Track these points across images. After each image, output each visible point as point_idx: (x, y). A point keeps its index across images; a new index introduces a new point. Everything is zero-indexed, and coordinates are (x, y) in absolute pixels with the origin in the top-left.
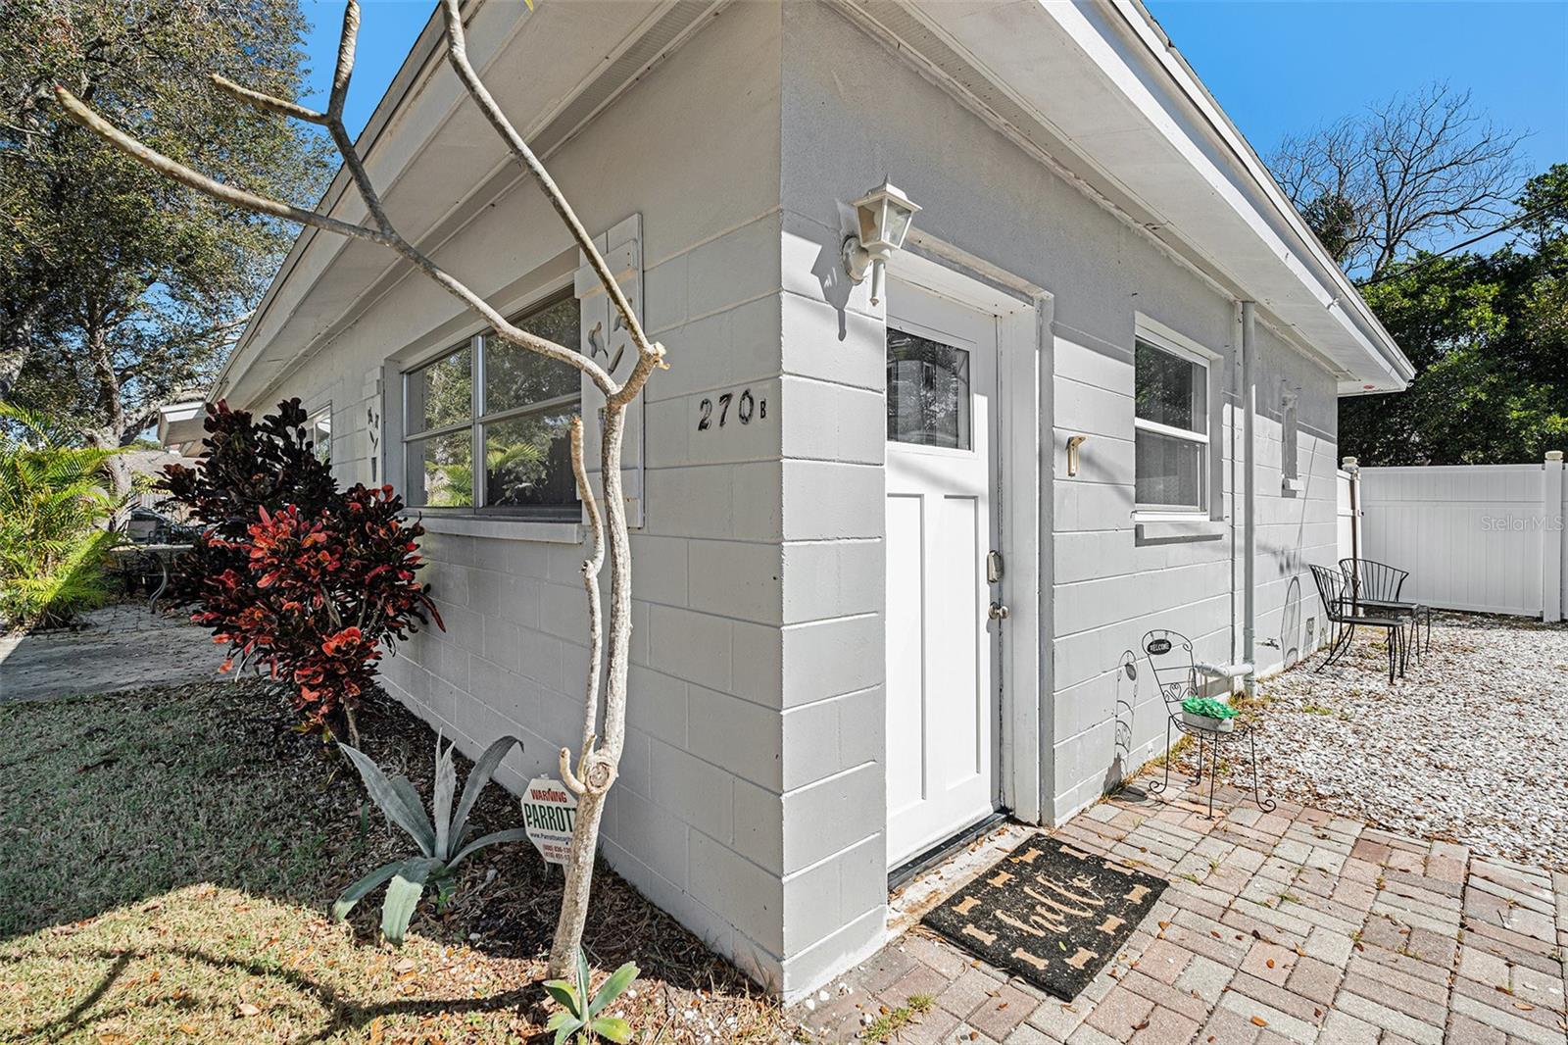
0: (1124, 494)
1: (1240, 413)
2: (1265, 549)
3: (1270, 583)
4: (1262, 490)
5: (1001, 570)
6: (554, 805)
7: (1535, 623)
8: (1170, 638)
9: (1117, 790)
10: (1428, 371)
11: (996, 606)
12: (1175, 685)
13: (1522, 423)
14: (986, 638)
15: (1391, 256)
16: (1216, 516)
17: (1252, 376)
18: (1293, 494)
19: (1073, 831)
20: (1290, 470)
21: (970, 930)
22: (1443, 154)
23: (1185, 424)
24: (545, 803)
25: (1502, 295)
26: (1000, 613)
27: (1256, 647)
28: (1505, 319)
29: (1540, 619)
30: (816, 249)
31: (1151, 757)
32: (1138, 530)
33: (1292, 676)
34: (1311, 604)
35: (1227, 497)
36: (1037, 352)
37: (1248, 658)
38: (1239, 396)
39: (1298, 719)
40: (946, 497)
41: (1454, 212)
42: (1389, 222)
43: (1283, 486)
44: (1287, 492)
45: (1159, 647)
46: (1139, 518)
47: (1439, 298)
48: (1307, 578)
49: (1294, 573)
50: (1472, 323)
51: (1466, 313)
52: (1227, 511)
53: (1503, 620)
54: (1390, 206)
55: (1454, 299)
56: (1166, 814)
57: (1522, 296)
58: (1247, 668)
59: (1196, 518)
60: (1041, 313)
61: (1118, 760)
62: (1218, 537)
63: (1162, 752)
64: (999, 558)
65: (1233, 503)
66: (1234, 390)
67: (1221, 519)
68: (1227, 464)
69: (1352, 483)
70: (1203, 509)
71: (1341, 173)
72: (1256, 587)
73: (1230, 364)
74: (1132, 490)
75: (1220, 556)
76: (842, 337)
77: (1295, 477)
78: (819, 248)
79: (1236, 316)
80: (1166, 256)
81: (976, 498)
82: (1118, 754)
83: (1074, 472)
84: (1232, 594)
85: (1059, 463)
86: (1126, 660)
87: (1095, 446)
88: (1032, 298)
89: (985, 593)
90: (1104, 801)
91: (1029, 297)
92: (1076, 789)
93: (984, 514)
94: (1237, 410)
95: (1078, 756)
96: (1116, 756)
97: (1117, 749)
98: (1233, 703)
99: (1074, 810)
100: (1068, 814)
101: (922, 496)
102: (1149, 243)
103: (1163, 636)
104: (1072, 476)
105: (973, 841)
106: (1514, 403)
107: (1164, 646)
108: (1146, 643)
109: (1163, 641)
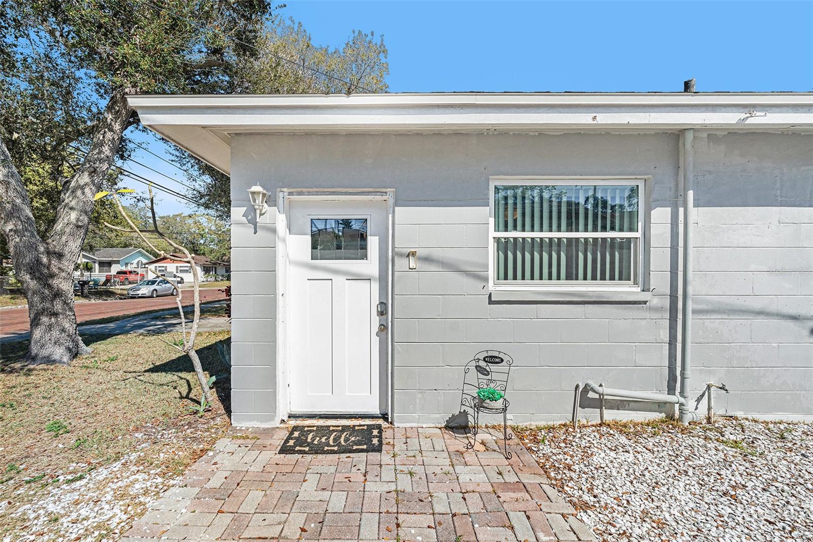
1: (683, 212)
8: (502, 356)
14: (375, 340)
16: (646, 287)
30: (244, 209)
32: (490, 295)
36: (391, 216)
40: (346, 279)
45: (493, 360)
52: (658, 284)
64: (386, 305)
65: (669, 279)
66: (678, 196)
67: (649, 291)
68: (658, 250)
70: (636, 283)
76: (256, 232)
78: (246, 208)
79: (681, 142)
80: (537, 134)
81: (370, 279)
82: (465, 411)
83: (415, 267)
84: (670, 344)
85: (401, 263)
86: (474, 363)
87: (437, 253)
88: (386, 193)
89: (376, 320)
90: (440, 428)
91: (383, 192)
92: (416, 415)
93: (376, 286)
94: (681, 210)
95: (418, 400)
96: (462, 411)
97: (463, 408)
98: (663, 422)
99: (413, 424)
100: (407, 424)
101: (331, 280)
102: (511, 133)
103: (496, 354)
104: (412, 269)
105: (355, 418)
107: (497, 360)
108: (481, 356)
109: (496, 357)
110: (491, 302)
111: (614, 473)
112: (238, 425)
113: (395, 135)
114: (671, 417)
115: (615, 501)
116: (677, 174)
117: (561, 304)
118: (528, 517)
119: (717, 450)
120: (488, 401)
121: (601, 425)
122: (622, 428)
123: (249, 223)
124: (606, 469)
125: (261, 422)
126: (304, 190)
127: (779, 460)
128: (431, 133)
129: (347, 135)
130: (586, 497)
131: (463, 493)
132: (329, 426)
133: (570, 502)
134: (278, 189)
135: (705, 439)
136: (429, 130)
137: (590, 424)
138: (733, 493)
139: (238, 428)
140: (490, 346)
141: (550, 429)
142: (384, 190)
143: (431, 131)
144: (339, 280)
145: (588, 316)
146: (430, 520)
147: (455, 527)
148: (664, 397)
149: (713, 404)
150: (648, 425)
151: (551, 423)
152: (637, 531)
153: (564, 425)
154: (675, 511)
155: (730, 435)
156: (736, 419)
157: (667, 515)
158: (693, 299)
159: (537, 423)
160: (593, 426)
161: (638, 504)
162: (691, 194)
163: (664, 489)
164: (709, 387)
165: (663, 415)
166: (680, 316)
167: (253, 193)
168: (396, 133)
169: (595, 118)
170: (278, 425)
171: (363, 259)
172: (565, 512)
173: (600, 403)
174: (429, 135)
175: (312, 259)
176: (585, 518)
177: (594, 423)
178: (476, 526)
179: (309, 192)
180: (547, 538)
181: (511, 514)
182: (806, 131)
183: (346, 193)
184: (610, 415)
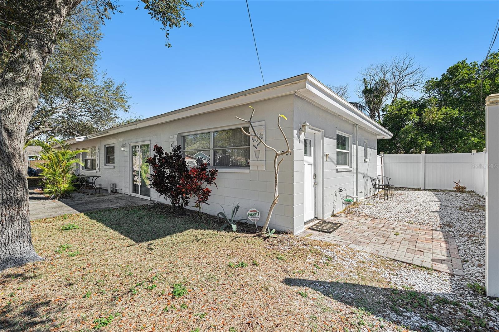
0: (334, 163)
1: (355, 146)
2: (360, 173)
3: (361, 181)
4: (360, 161)
5: (315, 177)
6: (254, 212)
7: (419, 190)
8: (342, 189)
9: (334, 215)
11: (315, 183)
12: (343, 197)
13: (422, 143)
14: (313, 188)
15: (396, 97)
17: (358, 139)
18: (367, 162)
19: (327, 220)
20: (366, 156)
21: (315, 229)
22: (409, 71)
23: (345, 149)
24: (252, 212)
25: (418, 111)
26: (315, 184)
27: (358, 193)
28: (419, 117)
29: (421, 189)
30: (297, 131)
31: (339, 211)
32: (337, 170)
33: (366, 200)
34: (370, 185)
35: (353, 163)
37: (357, 195)
38: (355, 143)
39: (366, 206)
40: (308, 165)
41: (412, 86)
42: (396, 88)
44: (365, 161)
45: (340, 191)
46: (337, 167)
47: (404, 111)
48: (369, 179)
49: (366, 178)
50: (411, 118)
51: (410, 116)
52: (353, 166)
53: (413, 189)
54: (396, 83)
55: (408, 112)
56: (342, 218)
57: (422, 112)
58: (357, 196)
59: (347, 167)
60: (322, 133)
61: (334, 210)
62: (351, 171)
63: (341, 211)
64: (315, 175)
65: (354, 164)
66: (354, 142)
67: (352, 167)
68: (353, 156)
69: (382, 158)
70: (348, 165)
71: (384, 75)
72: (358, 181)
73: (354, 137)
74: (336, 163)
75: (351, 174)
76: (299, 143)
77: (367, 158)
79: (355, 127)
81: (312, 165)
85: (325, 159)
86: (335, 193)
88: (321, 131)
89: (313, 181)
92: (327, 214)
95: (328, 208)
100: (326, 218)
104: (327, 161)
106: (420, 138)
108: (338, 190)
110: (337, 172)
112: (296, 234)
123: (298, 138)
125: (301, 230)
166: (355, 174)
170: (304, 230)
171: (310, 156)
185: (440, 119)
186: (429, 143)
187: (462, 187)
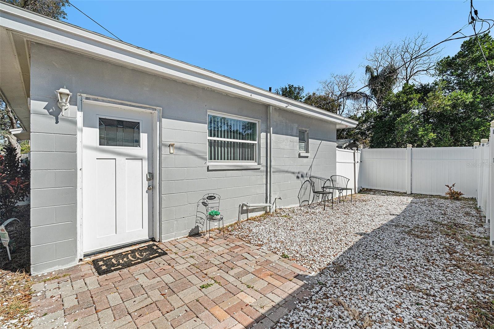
5: (152, 177)
7: (404, 194)
10: (397, 120)
11: (150, 186)
12: (212, 208)
13: (422, 135)
14: (146, 195)
16: (259, 163)
17: (271, 125)
18: (306, 157)
24: (2, 232)
29: (406, 193)
30: (45, 103)
32: (208, 167)
35: (263, 158)
36: (158, 123)
37: (270, 202)
38: (269, 130)
40: (126, 159)
41: (426, 70)
43: (299, 155)
44: (301, 156)
46: (210, 164)
49: (305, 179)
52: (263, 162)
57: (426, 98)
58: (269, 205)
66: (267, 129)
68: (263, 149)
69: (354, 153)
70: (256, 161)
74: (207, 157)
76: (57, 122)
77: (308, 152)
78: (47, 103)
79: (268, 109)
80: (225, 94)
81: (142, 159)
82: (197, 225)
83: (173, 152)
84: (266, 184)
85: (165, 150)
86: (202, 201)
87: (184, 146)
88: (156, 109)
89: (146, 184)
90: (187, 237)
91: (154, 109)
92: (174, 233)
93: (145, 163)
94: (269, 134)
95: (175, 225)
96: (196, 226)
97: (197, 224)
98: (265, 214)
99: (172, 239)
100: (169, 239)
101: (115, 159)
102: (216, 92)
103: (212, 195)
104: (171, 153)
105: (134, 245)
106: (421, 129)
107: (213, 198)
108: (206, 197)
109: (213, 196)
110: (208, 170)
111: (262, 233)
112: (38, 274)
113: (162, 78)
114: (266, 212)
115: (268, 241)
116: (267, 121)
117: (234, 170)
118: (249, 253)
119: (282, 219)
120: (215, 216)
121: (247, 220)
122: (254, 219)
123: (50, 114)
124: (259, 232)
125: (63, 265)
126: (99, 98)
127: (296, 218)
128: (181, 82)
129: (132, 69)
130: (259, 243)
131: (220, 255)
132: (122, 253)
133: (256, 245)
134: (78, 94)
135: (278, 216)
136: (180, 80)
137: (244, 220)
138: (292, 229)
139: (39, 276)
140: (208, 192)
141: (231, 226)
142: (155, 107)
143: (182, 81)
144: (121, 160)
145: (243, 175)
146: (216, 268)
147: (227, 266)
148: (265, 205)
149: (277, 205)
150: (261, 216)
151: (231, 223)
152: (278, 246)
153: (236, 223)
154: (283, 238)
155: (283, 214)
156: (282, 209)
157: (281, 239)
158: (273, 168)
159: (226, 225)
160: (245, 221)
161: (274, 239)
162: (272, 128)
163: (277, 233)
164: (276, 199)
165: (265, 212)
166: (269, 174)
167: (61, 93)
168: (163, 77)
169: (251, 95)
170: (78, 264)
171: (137, 147)
172: (257, 248)
173: (247, 211)
174: (180, 83)
175: (100, 145)
176: (263, 248)
177: (245, 220)
178: (234, 263)
179: (103, 100)
180: (258, 257)
181: (243, 255)
182: (295, 112)
183: (130, 106)
184: (251, 215)
185: (447, 106)
186: (432, 135)
187: (457, 193)
